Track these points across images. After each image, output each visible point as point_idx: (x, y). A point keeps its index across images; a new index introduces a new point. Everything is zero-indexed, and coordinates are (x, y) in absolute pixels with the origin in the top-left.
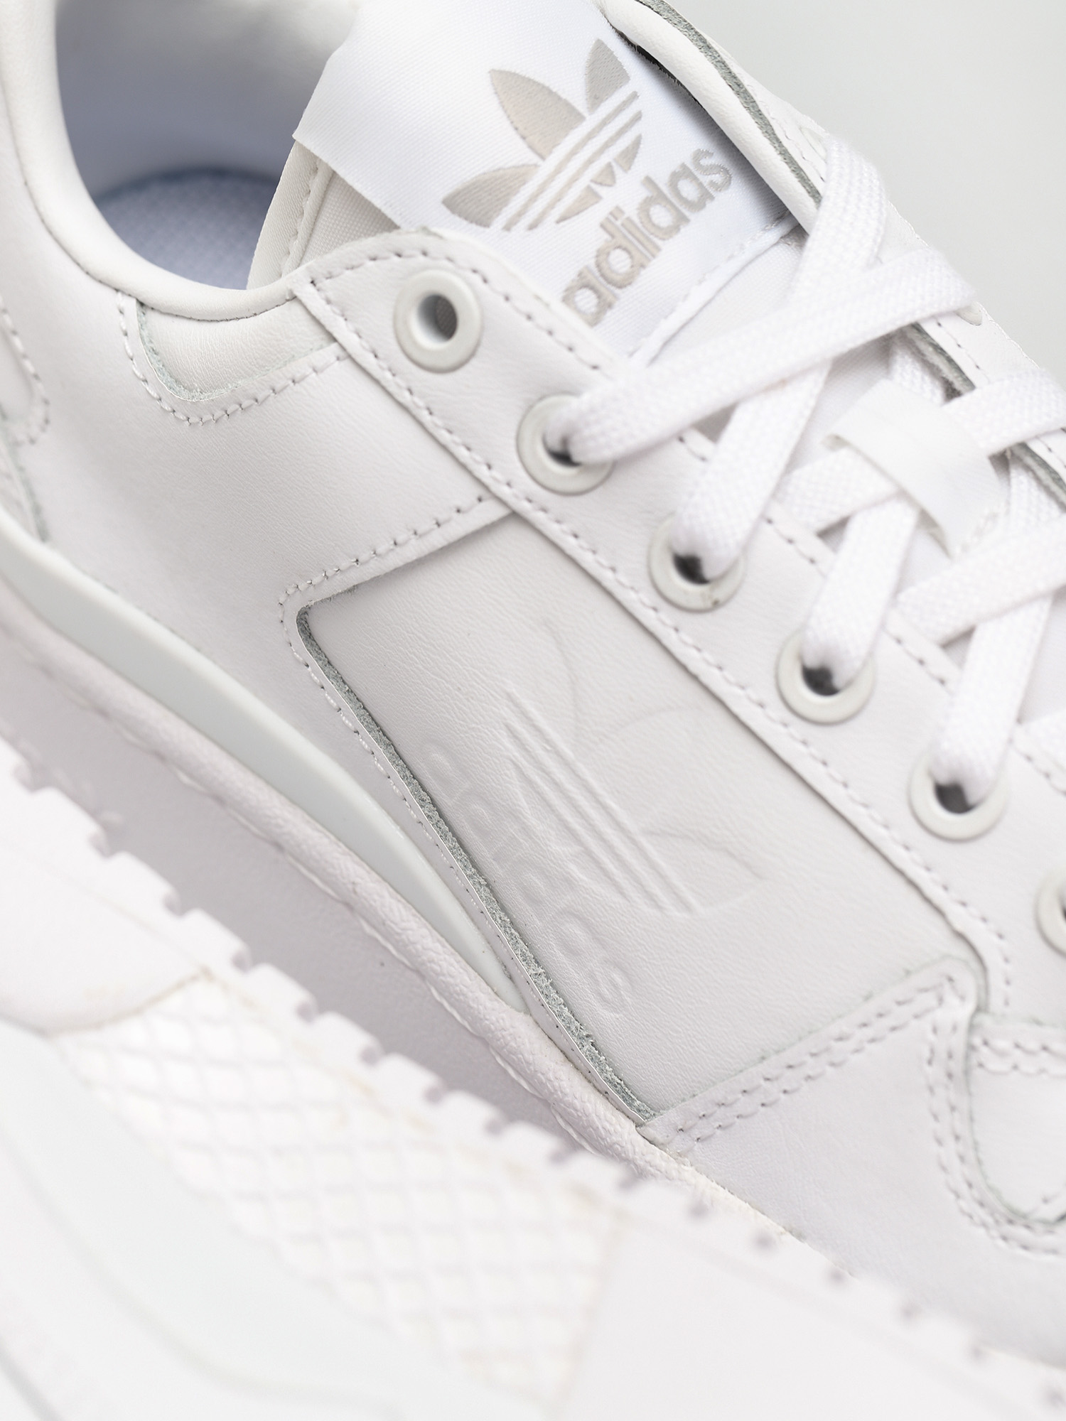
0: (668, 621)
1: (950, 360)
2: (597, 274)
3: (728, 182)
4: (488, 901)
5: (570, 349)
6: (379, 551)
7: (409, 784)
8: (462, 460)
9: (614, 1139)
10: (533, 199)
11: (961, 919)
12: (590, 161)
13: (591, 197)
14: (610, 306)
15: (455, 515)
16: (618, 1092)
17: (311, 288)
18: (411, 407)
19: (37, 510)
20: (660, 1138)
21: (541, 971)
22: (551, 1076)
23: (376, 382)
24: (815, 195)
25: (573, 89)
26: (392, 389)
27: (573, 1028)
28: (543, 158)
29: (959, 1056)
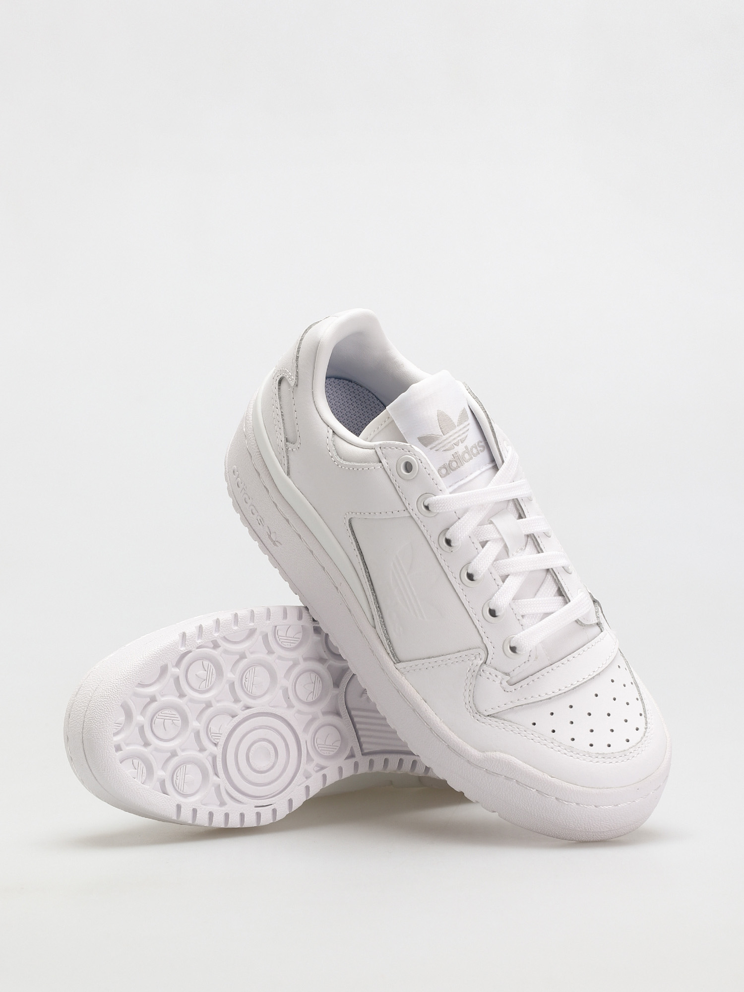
0: (439, 552)
1: (522, 509)
2: (448, 466)
3: (482, 451)
4: (374, 600)
5: (436, 484)
8: (403, 501)
10: (439, 444)
11: (485, 640)
12: (455, 439)
13: (452, 448)
14: (449, 474)
15: (397, 512)
16: (392, 654)
17: (379, 449)
18: (395, 484)
19: (288, 468)
20: (399, 669)
23: (388, 476)
24: (503, 460)
25: (455, 420)
26: (392, 480)
28: (444, 435)
29: (476, 672)
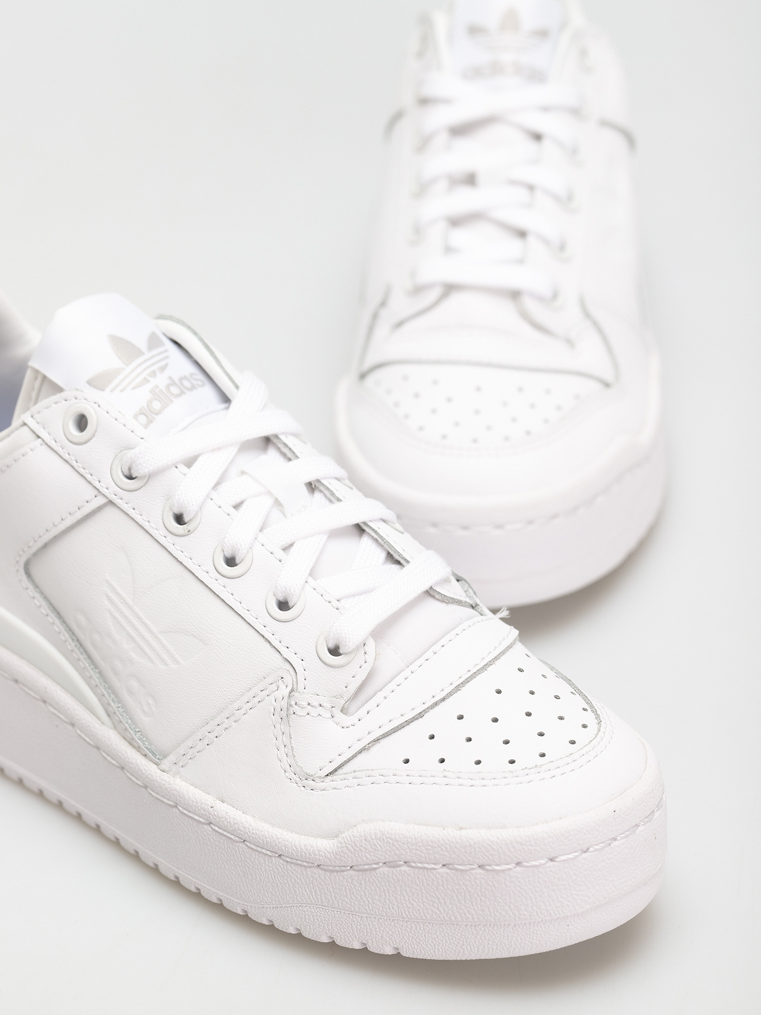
0: (170, 541)
1: (290, 449)
2: (147, 409)
3: (203, 385)
4: (99, 679)
5: (132, 432)
6: (55, 524)
7: (68, 633)
8: (89, 480)
9: (148, 773)
10: (123, 381)
11: (286, 653)
12: (146, 369)
13: (146, 381)
14: (152, 422)
15: (86, 503)
16: (150, 752)
17: (31, 419)
18: (69, 460)
20: (167, 769)
21: (120, 705)
22: (123, 752)
23: (56, 452)
24: (237, 387)
25: (142, 344)
26: (62, 454)
27: (132, 728)
28: (128, 365)
29: (285, 709)
